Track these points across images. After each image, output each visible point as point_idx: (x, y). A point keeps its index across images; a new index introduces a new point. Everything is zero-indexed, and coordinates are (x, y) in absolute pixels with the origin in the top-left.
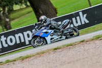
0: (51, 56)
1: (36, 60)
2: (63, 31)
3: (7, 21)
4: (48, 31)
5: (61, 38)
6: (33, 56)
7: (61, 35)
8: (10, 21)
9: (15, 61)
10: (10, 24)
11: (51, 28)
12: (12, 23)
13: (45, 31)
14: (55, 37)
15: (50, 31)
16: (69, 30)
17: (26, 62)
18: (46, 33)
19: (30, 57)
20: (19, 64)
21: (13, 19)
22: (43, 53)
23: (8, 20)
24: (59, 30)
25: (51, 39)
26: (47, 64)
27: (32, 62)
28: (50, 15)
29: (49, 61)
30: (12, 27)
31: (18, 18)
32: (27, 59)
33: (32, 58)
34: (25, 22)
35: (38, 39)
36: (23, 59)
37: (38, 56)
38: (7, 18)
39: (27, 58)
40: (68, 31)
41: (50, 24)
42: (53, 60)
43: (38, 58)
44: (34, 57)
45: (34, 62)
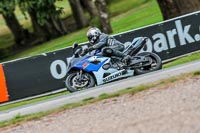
0: (189, 87)
1: (158, 96)
2: (129, 61)
3: (103, 18)
4: (99, 59)
5: (124, 73)
6: (153, 86)
7: (124, 67)
8: (109, 18)
9: (117, 95)
10: (109, 24)
11: (106, 54)
12: (114, 21)
13: (93, 59)
14: (113, 72)
15: (102, 59)
16: (143, 58)
17: (138, 99)
18: (96, 62)
19: (148, 88)
20: (125, 101)
21: (116, 14)
22: (172, 81)
23: (105, 16)
24: (122, 57)
25: (105, 75)
26: (181, 101)
27: (151, 99)
28: (188, 6)
29: (184, 96)
30: (113, 29)
31: (125, 11)
32: (142, 93)
33: (151, 91)
34: (139, 20)
35: (78, 76)
36: (133, 93)
37: (163, 86)
38: (104, 11)
39: (141, 90)
40: (139, 61)
41: (106, 45)
42: (192, 95)
43: (163, 91)
44: (155, 89)
45: (155, 98)
